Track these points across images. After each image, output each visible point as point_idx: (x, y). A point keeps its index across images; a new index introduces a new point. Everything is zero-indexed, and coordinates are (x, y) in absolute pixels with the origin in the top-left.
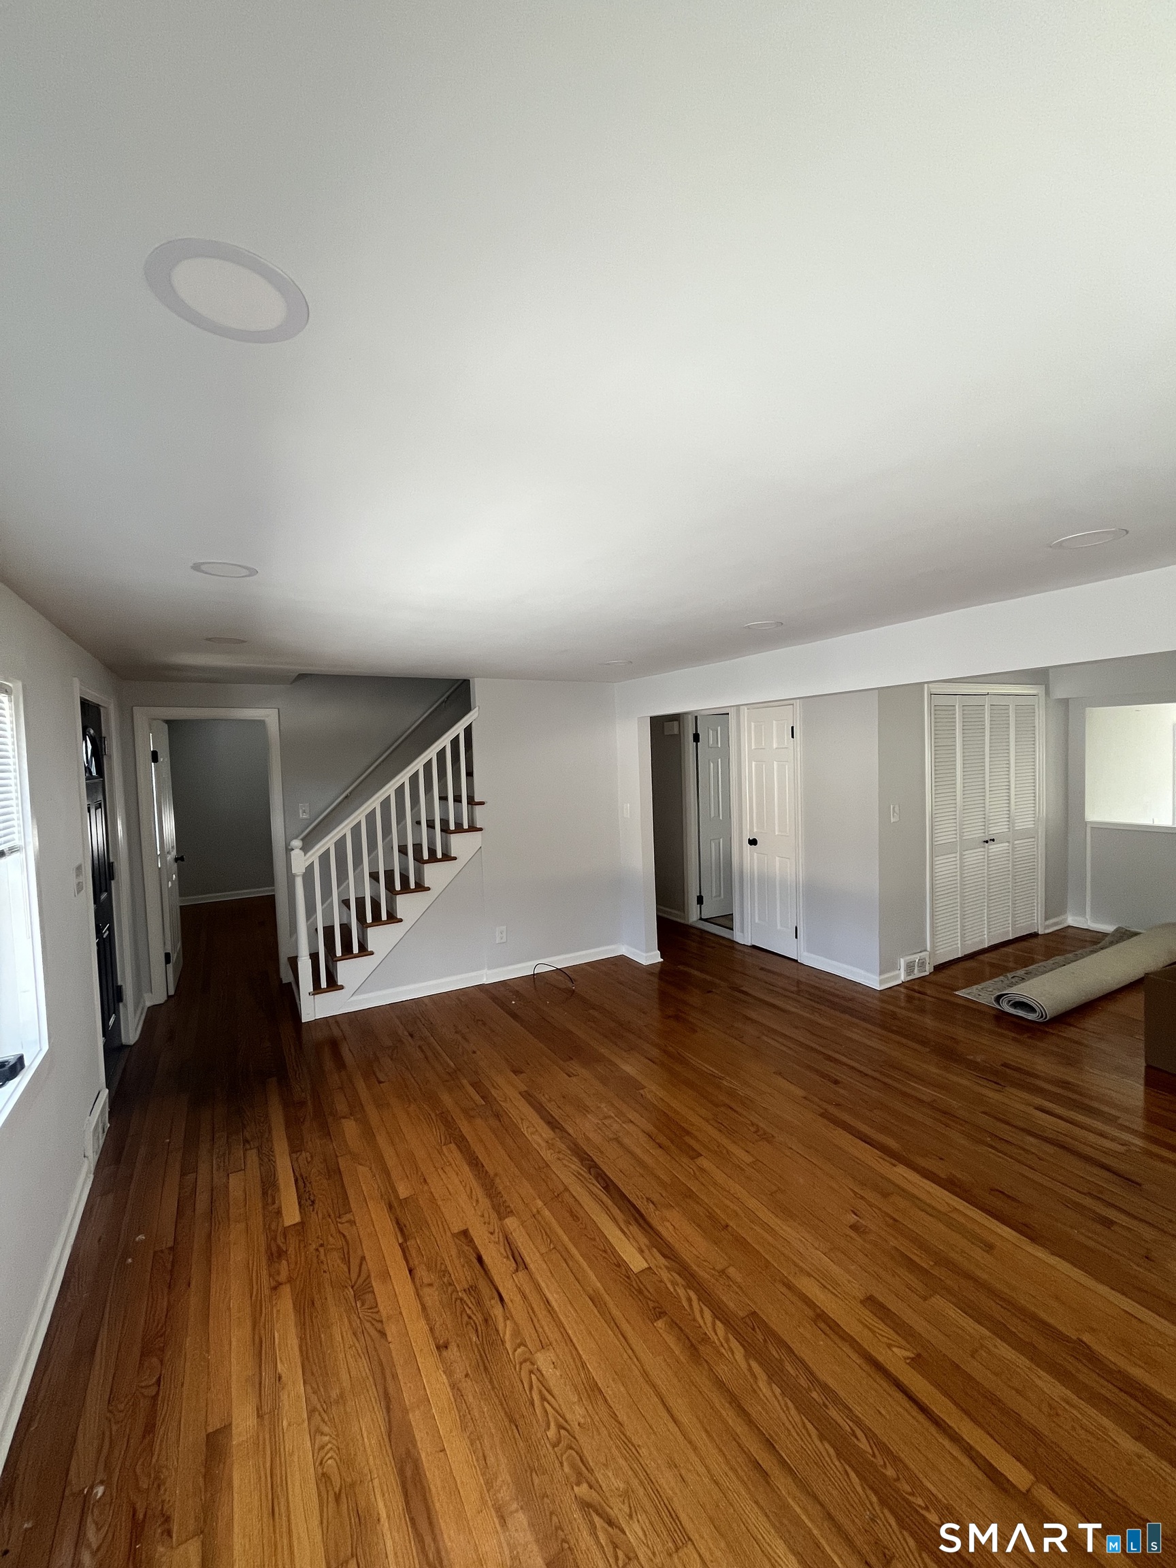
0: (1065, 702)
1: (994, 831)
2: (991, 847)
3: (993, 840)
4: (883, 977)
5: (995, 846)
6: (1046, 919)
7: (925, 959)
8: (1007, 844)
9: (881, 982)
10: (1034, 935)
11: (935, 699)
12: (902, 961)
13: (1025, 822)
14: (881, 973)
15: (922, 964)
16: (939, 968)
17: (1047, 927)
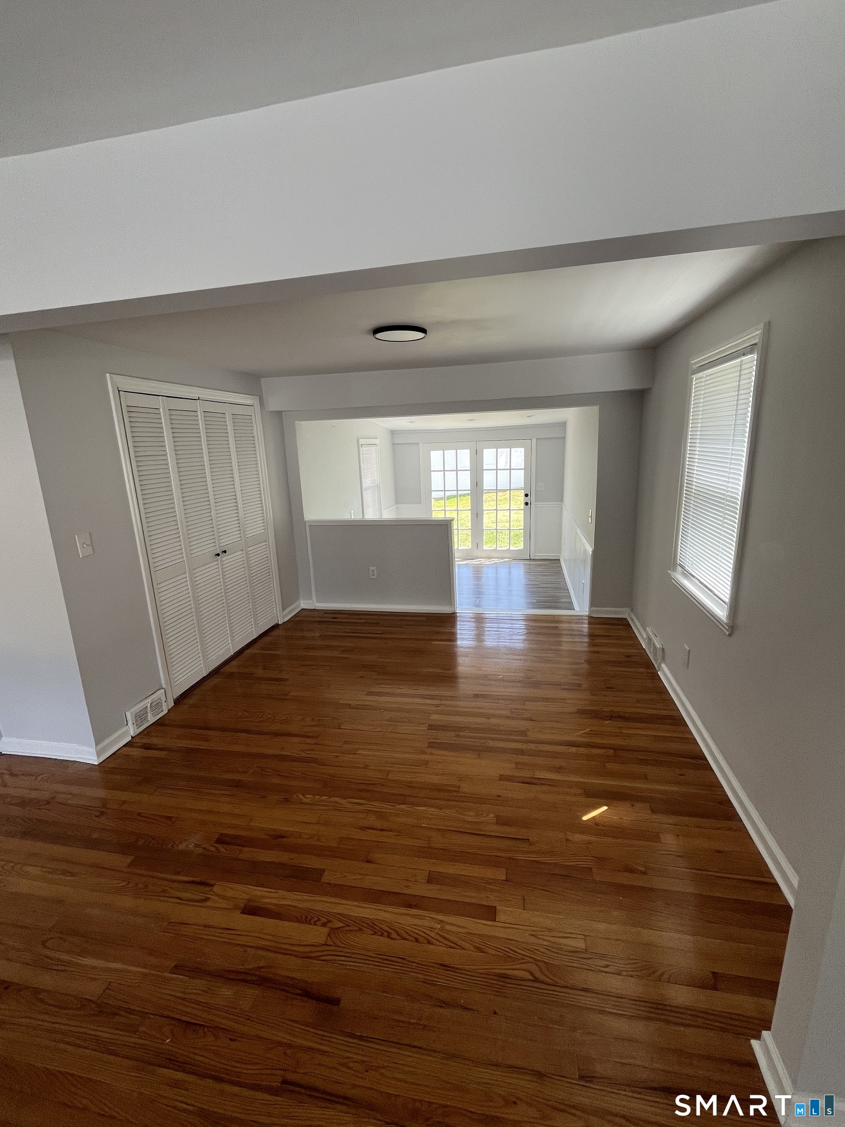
0: (279, 414)
1: (225, 542)
2: (224, 559)
3: (225, 552)
4: (100, 746)
5: (228, 557)
6: (284, 610)
7: (160, 699)
8: (241, 552)
9: (99, 754)
10: (276, 627)
11: (125, 398)
12: (128, 714)
13: (256, 528)
14: (97, 744)
15: (156, 706)
16: (178, 701)
17: (284, 617)
